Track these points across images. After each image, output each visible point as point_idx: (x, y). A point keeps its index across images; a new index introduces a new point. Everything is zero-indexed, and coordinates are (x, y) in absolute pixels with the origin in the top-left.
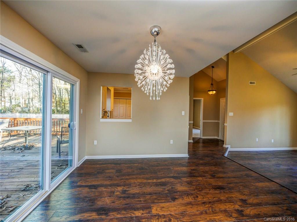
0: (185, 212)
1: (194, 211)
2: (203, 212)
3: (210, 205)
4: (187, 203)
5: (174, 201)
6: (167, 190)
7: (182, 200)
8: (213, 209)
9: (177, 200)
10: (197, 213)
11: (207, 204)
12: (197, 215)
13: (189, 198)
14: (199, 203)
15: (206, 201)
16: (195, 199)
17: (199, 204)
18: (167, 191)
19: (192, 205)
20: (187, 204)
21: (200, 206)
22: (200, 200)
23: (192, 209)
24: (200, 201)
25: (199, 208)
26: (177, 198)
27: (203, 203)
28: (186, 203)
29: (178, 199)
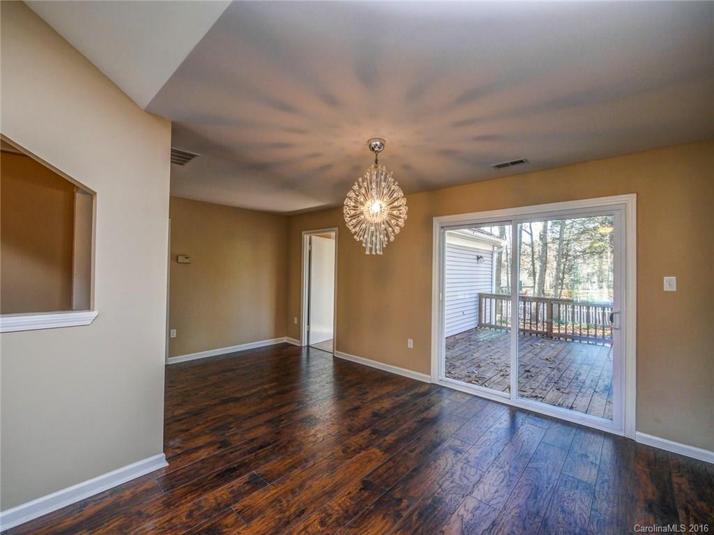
0: (332, 473)
1: (316, 483)
2: (300, 490)
3: (287, 513)
4: (335, 491)
5: (364, 482)
6: (400, 500)
7: (349, 493)
8: (279, 508)
9: (359, 488)
10: (309, 482)
11: (294, 512)
12: (309, 479)
13: (339, 505)
14: (313, 506)
15: (297, 522)
16: (325, 510)
17: (312, 502)
18: (398, 496)
19: (325, 493)
20: (336, 488)
21: (308, 499)
22: (313, 516)
23: (322, 483)
24: (312, 512)
25: (309, 494)
26: (363, 491)
27: (302, 512)
28: (338, 489)
29: (360, 490)
